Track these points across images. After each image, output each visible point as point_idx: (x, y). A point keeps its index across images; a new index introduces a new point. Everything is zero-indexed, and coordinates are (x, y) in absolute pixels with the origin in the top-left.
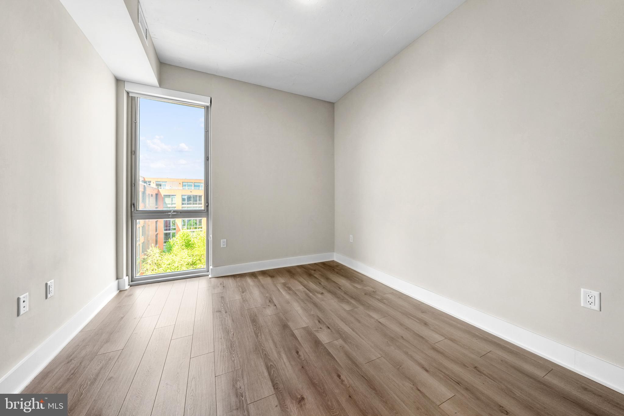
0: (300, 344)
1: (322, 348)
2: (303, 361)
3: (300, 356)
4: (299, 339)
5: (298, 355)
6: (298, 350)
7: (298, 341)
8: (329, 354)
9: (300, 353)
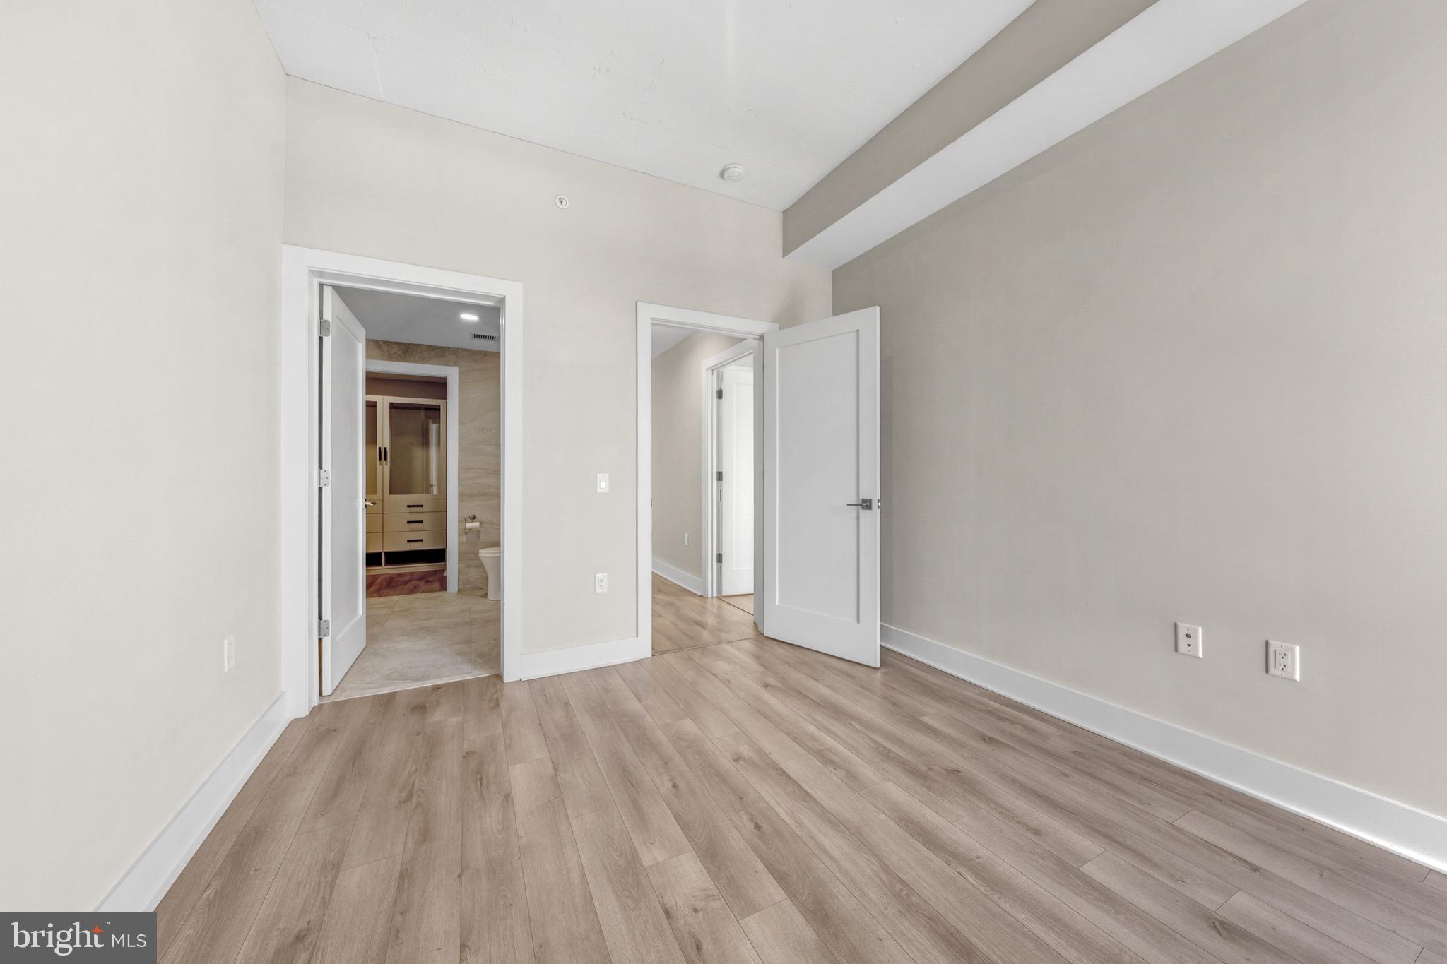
0: (756, 851)
1: (699, 838)
2: (742, 810)
3: (751, 820)
4: (760, 866)
5: (755, 821)
6: (755, 831)
7: (761, 858)
8: (685, 826)
9: (752, 827)
